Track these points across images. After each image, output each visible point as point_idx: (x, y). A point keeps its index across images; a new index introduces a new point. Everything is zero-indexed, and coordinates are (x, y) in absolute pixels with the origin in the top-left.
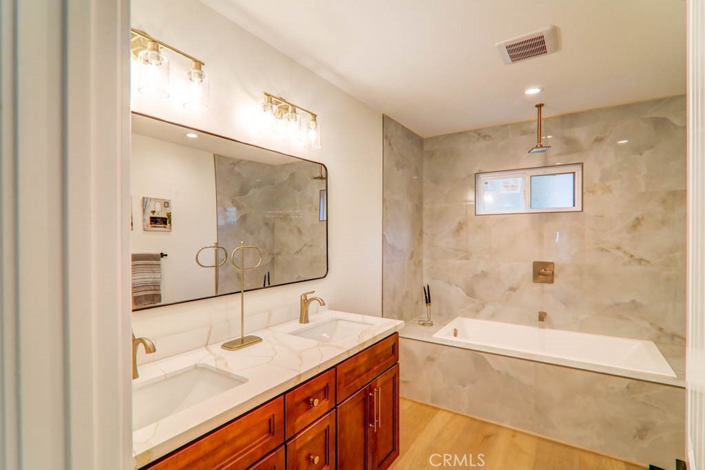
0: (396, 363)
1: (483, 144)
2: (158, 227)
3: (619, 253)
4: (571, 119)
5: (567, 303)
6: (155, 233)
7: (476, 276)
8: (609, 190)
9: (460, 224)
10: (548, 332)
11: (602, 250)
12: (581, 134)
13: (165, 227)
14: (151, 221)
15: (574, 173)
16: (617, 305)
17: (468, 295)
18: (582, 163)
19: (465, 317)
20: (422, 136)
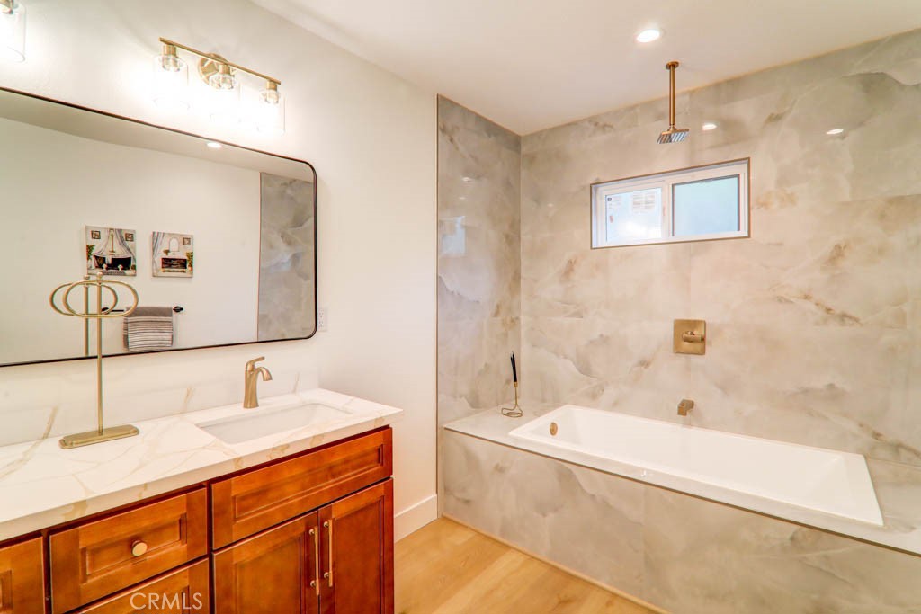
0: (389, 478)
1: (600, 138)
2: (174, 271)
3: (810, 306)
4: (731, 87)
5: (727, 386)
6: (167, 279)
7: (591, 342)
8: (790, 200)
9: (570, 262)
10: (696, 434)
11: (781, 300)
12: (746, 110)
13: (184, 272)
14: (163, 263)
15: (738, 176)
16: (806, 391)
17: (580, 371)
18: (749, 159)
19: (576, 404)
20: (517, 133)
